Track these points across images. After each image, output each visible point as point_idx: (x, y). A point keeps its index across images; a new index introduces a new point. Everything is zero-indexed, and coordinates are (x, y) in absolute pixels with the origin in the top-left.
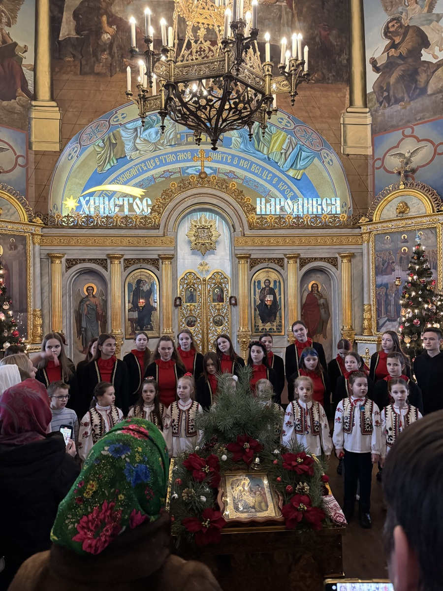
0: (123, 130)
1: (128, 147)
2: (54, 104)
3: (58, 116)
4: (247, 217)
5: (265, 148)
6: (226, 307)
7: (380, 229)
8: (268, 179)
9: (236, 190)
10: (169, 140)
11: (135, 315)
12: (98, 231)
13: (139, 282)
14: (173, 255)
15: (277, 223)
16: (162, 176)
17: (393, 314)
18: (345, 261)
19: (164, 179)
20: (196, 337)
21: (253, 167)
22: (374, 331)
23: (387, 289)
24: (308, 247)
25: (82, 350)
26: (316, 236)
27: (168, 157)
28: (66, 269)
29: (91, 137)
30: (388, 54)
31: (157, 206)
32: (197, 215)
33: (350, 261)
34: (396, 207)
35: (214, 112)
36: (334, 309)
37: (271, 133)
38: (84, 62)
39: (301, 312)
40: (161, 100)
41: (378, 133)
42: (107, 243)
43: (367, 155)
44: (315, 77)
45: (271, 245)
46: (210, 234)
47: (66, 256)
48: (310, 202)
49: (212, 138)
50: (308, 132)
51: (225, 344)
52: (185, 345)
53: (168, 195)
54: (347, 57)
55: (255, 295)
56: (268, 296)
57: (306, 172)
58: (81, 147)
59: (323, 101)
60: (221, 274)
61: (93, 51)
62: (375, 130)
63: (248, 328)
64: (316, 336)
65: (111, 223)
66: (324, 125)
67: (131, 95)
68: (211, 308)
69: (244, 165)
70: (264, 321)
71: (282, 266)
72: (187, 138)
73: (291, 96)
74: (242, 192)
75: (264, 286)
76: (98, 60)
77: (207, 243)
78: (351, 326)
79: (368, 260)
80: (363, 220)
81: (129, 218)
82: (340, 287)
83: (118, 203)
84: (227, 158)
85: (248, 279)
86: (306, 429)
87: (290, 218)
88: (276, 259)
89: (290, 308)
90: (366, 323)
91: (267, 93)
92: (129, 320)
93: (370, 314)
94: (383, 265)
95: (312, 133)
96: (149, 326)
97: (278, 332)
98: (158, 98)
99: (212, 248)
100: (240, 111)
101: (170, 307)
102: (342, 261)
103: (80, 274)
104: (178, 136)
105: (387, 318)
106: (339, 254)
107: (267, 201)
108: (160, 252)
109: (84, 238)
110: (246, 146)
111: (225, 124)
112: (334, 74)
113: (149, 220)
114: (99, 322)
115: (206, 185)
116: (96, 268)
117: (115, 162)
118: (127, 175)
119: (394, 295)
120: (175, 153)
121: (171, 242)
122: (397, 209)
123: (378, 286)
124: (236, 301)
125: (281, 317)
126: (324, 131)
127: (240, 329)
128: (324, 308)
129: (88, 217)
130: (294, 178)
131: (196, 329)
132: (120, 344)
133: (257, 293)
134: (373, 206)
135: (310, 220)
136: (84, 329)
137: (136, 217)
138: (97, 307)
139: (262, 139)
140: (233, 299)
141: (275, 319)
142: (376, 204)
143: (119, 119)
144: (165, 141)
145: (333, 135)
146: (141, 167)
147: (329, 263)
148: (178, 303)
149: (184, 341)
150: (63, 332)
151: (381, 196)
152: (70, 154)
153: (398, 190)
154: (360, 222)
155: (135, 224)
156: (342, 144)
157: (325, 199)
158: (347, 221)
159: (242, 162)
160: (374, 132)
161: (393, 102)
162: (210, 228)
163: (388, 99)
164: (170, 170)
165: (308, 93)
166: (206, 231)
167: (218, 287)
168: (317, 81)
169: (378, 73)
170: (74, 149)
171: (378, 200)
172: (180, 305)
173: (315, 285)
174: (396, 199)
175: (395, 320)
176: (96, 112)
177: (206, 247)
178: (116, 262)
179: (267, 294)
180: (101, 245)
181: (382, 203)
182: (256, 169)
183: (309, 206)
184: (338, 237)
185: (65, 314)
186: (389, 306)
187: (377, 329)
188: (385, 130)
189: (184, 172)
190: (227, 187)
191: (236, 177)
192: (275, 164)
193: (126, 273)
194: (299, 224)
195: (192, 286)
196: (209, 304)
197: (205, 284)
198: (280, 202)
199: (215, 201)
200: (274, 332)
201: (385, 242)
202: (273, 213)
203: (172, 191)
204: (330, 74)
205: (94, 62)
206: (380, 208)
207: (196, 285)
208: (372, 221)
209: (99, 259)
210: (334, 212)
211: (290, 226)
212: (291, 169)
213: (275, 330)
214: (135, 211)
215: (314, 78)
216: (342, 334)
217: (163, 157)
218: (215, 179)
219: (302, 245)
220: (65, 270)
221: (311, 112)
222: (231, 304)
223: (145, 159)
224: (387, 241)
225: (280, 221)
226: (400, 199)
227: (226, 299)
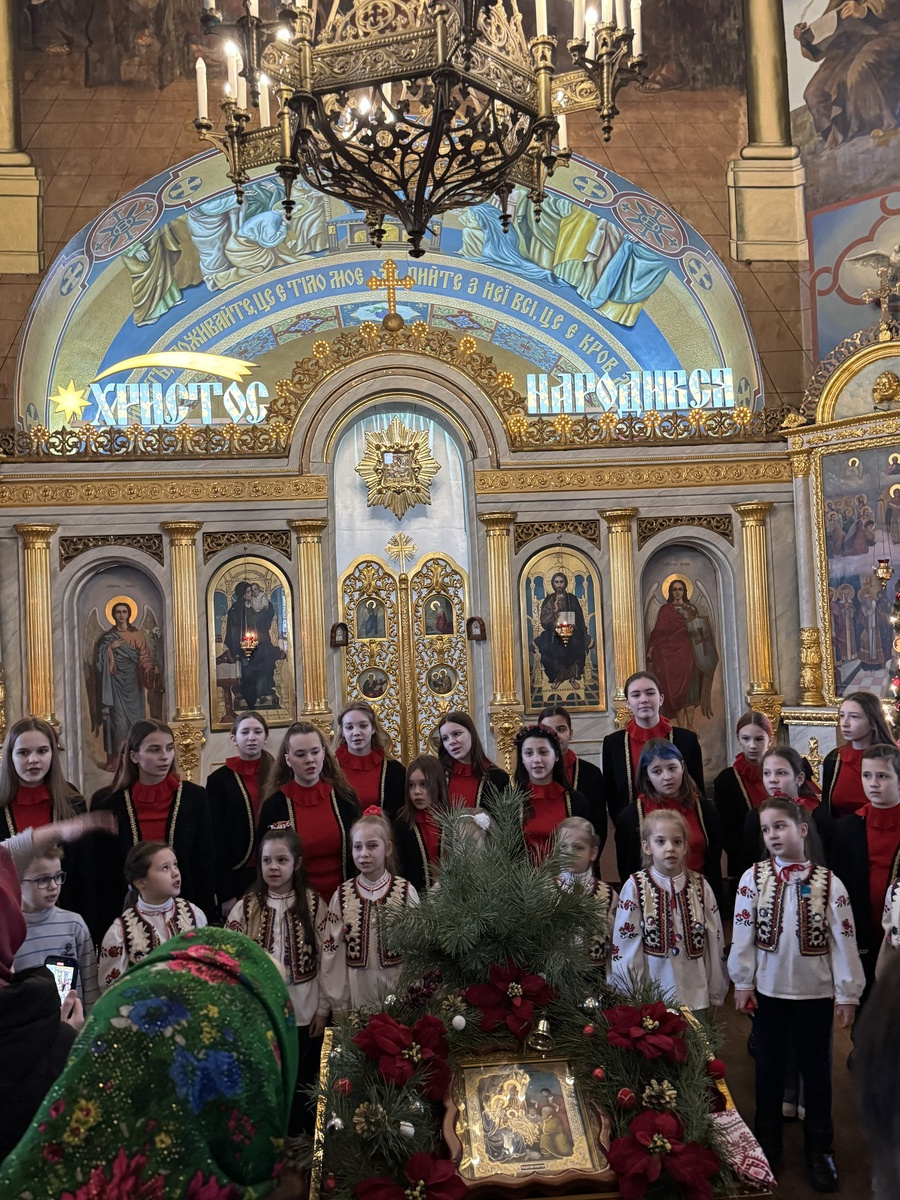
0: (194, 219)
1: (209, 259)
2: (23, 158)
3: (34, 188)
4: (505, 422)
5: (545, 252)
6: (459, 646)
7: (834, 441)
8: (554, 327)
9: (475, 357)
10: (309, 241)
11: (235, 671)
12: (138, 467)
13: (242, 588)
14: (324, 520)
15: (578, 435)
16: (293, 329)
17: (873, 651)
18: (750, 522)
19: (299, 335)
20: (386, 721)
21: (516, 300)
22: (828, 694)
23: (857, 588)
24: (656, 492)
25: (105, 761)
26: (676, 464)
27: (307, 282)
28: (61, 563)
29: (117, 237)
30: (839, 13)
31: (282, 401)
32: (382, 419)
33: (763, 523)
34: (871, 387)
35: (412, 162)
36: (728, 641)
37: (559, 214)
38: (94, 56)
39: (647, 653)
40: (283, 138)
41: (822, 205)
42: (161, 496)
43: (798, 261)
44: (661, 75)
45: (567, 488)
46: (414, 465)
47: (59, 529)
48: (660, 379)
49: (410, 227)
50: (649, 210)
51: (459, 738)
52: (358, 742)
53: (307, 373)
54: (737, 24)
55: (529, 612)
56: (563, 614)
57: (647, 307)
58: (91, 263)
59: (683, 133)
60: (444, 564)
61: (116, 29)
62: (815, 200)
63: (514, 695)
64: (686, 712)
65: (169, 446)
66: (687, 191)
67: (208, 127)
68: (422, 648)
69: (493, 296)
70: (554, 677)
71: (594, 540)
72: (352, 233)
73: (603, 117)
74: (489, 360)
75: (552, 591)
76: (129, 50)
77: (408, 488)
78: (772, 685)
79: (808, 519)
80: (792, 421)
81: (214, 431)
82: (740, 587)
83: (186, 397)
84: (451, 280)
85: (511, 574)
86: (672, 944)
87: (612, 421)
88: (580, 522)
89: (617, 643)
90: (808, 674)
91: (543, 112)
92: (220, 683)
93: (818, 652)
94: (846, 529)
95: (659, 212)
96: (269, 698)
97: (591, 703)
98: (276, 133)
99: (419, 500)
100: (478, 159)
101: (320, 649)
102: (743, 523)
103: (97, 574)
104: (331, 230)
105: (859, 662)
106: (735, 505)
107: (553, 382)
108: (291, 515)
109: (104, 484)
110: (496, 248)
111: (442, 191)
112: (708, 66)
113: (263, 437)
114: (146, 691)
115: (402, 347)
116: (135, 558)
117: (178, 296)
118: (208, 329)
119: (874, 603)
120: (324, 271)
121: (319, 489)
122: (875, 390)
123: (834, 583)
124: (483, 630)
125: (596, 666)
126: (688, 207)
127: (495, 698)
128: (703, 640)
129: (114, 433)
130: (617, 323)
131: (387, 701)
132: (198, 744)
133: (534, 608)
134: (816, 385)
135: (660, 425)
136: (107, 710)
137: (232, 428)
138: (139, 654)
139: (535, 231)
140: (475, 623)
141: (582, 671)
142: (823, 380)
143: (182, 193)
144: (300, 242)
145: (712, 216)
146: (241, 308)
147: (712, 529)
148: (339, 638)
149: (356, 730)
150: (57, 717)
151: (833, 361)
152: (64, 281)
153: (875, 344)
154: (783, 425)
155: (229, 448)
156: (734, 235)
157: (695, 373)
158: (752, 424)
159: (488, 287)
160: (810, 206)
161: (856, 129)
162: (413, 452)
163: (842, 123)
164: (313, 314)
165: (645, 115)
166: (404, 459)
167: (438, 596)
168: (667, 85)
169: (817, 61)
170: (74, 267)
171: (827, 370)
172: (346, 643)
173: (678, 585)
174: (871, 367)
175: (880, 667)
176: (127, 174)
177: (405, 498)
178: (185, 541)
179: (560, 611)
180: (145, 500)
181: (837, 379)
182: (524, 304)
183: (656, 389)
184: (730, 465)
185: (59, 674)
186: (865, 631)
187: (837, 689)
188: (839, 200)
189: (347, 318)
190: (452, 349)
191: (475, 326)
192: (570, 292)
193: (208, 569)
194: (633, 434)
195: (374, 596)
196: (416, 638)
197: (406, 589)
198: (585, 383)
199: (424, 385)
200: (580, 704)
201: (848, 473)
202: (568, 409)
203: (317, 363)
204: (699, 68)
205: (119, 53)
206: (834, 390)
207: (383, 594)
208: (813, 421)
209: (143, 536)
210: (718, 404)
211: (612, 440)
212: (610, 303)
213: (583, 698)
214: (226, 415)
215: (658, 78)
216: (749, 705)
217: (294, 281)
218: (424, 330)
219: (641, 486)
220: (57, 564)
221: (655, 161)
222: (470, 636)
223: (250, 288)
224: (853, 471)
225: (586, 429)
226: (881, 366)
227: (459, 625)
